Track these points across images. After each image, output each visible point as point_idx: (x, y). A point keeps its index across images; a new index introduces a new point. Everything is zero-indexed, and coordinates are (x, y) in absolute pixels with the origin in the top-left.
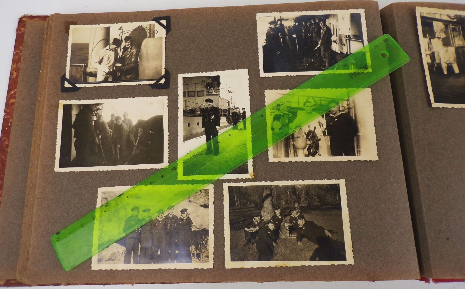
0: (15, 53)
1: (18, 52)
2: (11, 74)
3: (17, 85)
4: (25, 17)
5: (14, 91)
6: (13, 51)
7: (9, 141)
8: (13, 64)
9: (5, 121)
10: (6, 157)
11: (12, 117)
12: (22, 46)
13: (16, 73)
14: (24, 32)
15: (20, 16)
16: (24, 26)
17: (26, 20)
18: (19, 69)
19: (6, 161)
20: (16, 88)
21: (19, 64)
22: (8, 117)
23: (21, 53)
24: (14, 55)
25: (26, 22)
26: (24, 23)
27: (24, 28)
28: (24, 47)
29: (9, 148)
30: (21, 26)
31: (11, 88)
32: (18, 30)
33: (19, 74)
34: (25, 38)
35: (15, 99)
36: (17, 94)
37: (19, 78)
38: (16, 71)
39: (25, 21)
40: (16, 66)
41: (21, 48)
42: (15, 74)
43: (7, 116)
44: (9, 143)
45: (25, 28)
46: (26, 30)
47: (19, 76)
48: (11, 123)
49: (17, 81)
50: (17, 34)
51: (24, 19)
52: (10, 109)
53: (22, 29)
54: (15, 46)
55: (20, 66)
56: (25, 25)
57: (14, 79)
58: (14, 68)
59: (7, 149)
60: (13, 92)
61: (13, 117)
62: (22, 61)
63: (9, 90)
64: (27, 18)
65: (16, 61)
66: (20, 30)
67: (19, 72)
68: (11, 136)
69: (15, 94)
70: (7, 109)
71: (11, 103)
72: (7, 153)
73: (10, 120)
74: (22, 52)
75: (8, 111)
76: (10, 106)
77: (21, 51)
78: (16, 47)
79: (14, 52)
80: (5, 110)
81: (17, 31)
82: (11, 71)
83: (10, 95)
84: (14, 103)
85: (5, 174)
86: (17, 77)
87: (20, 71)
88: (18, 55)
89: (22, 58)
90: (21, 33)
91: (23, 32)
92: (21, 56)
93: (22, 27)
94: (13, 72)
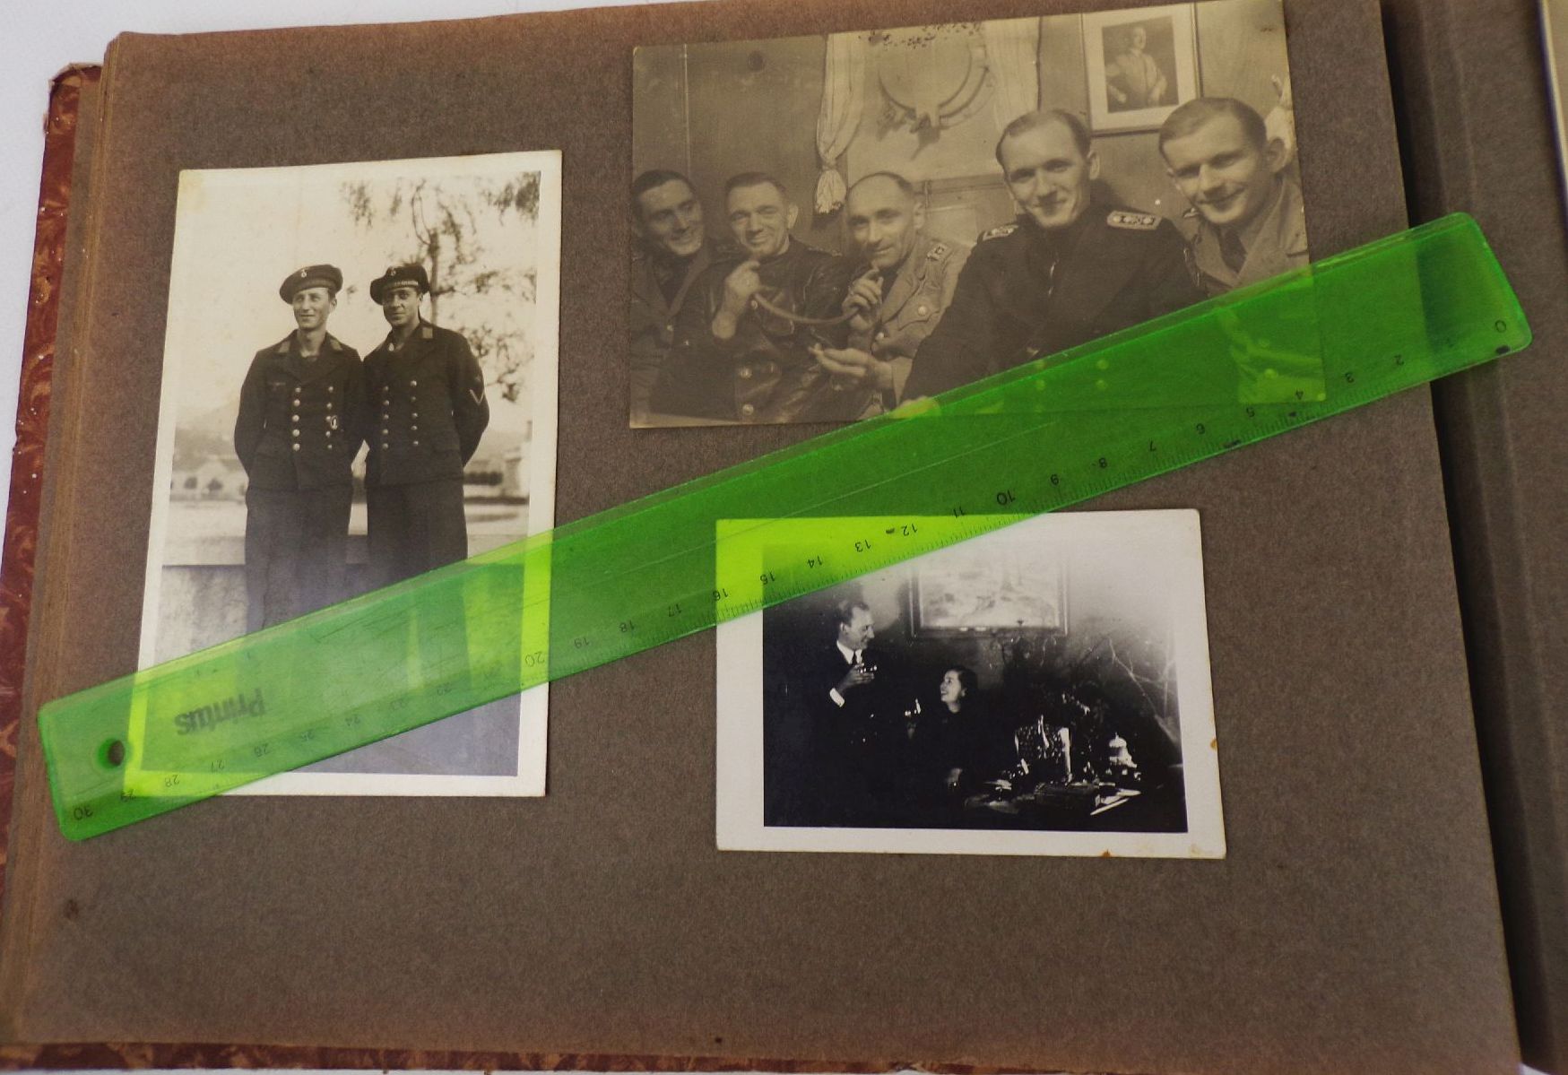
0: (43, 209)
1: (55, 204)
2: (34, 291)
3: (54, 330)
4: (72, 71)
5: (42, 352)
6: (37, 204)
7: (34, 538)
8: (40, 254)
9: (21, 464)
10: (27, 598)
11: (41, 450)
12: (69, 183)
13: (51, 284)
14: (74, 128)
15: (55, 71)
16: (71, 107)
17: (78, 86)
18: (60, 268)
19: (27, 613)
20: (50, 340)
21: (60, 250)
22: (28, 448)
23: (66, 210)
24: (39, 218)
25: (78, 93)
26: (72, 95)
27: (72, 116)
28: (76, 185)
29: (36, 565)
30: (61, 108)
31: (35, 340)
32: (51, 122)
33: (62, 290)
34: (77, 151)
35: (48, 383)
36: (55, 364)
37: (60, 304)
38: (48, 279)
39: (74, 89)
40: (47, 260)
41: (63, 190)
42: (47, 288)
43: (25, 446)
44: (34, 548)
45: (76, 116)
46: (81, 121)
47: (62, 296)
48: (40, 474)
49: (56, 314)
50: (47, 137)
51: (72, 81)
52: (35, 420)
53: (66, 119)
54: (43, 184)
55: (63, 257)
56: (76, 101)
57: (42, 310)
58: (43, 267)
59: (30, 570)
60: (41, 357)
61: (47, 449)
62: (68, 237)
63: (29, 350)
64: (81, 78)
65: (47, 240)
66: (58, 125)
67: (59, 282)
68: (40, 520)
69: (50, 365)
70: (26, 420)
71: (37, 397)
72: (30, 585)
73: (37, 462)
74: (68, 204)
75: (29, 428)
76: (33, 409)
77: (64, 202)
78: (48, 189)
79: (41, 205)
80: (17, 425)
81: (47, 127)
82: (33, 277)
83: (33, 372)
84: (47, 397)
85: (27, 661)
86: (54, 297)
87: (65, 277)
88: (53, 216)
89: (70, 227)
90: (61, 133)
91: (69, 129)
92: (64, 219)
93: (65, 112)
94: (38, 280)
